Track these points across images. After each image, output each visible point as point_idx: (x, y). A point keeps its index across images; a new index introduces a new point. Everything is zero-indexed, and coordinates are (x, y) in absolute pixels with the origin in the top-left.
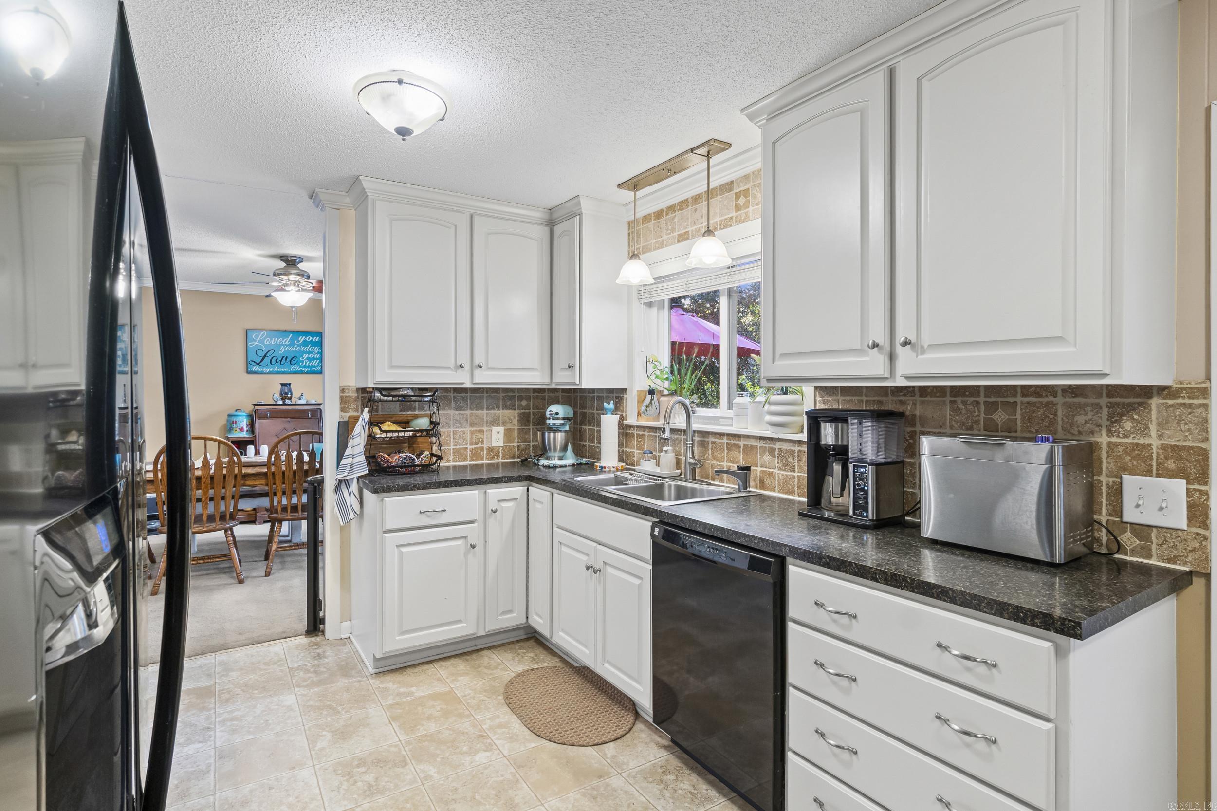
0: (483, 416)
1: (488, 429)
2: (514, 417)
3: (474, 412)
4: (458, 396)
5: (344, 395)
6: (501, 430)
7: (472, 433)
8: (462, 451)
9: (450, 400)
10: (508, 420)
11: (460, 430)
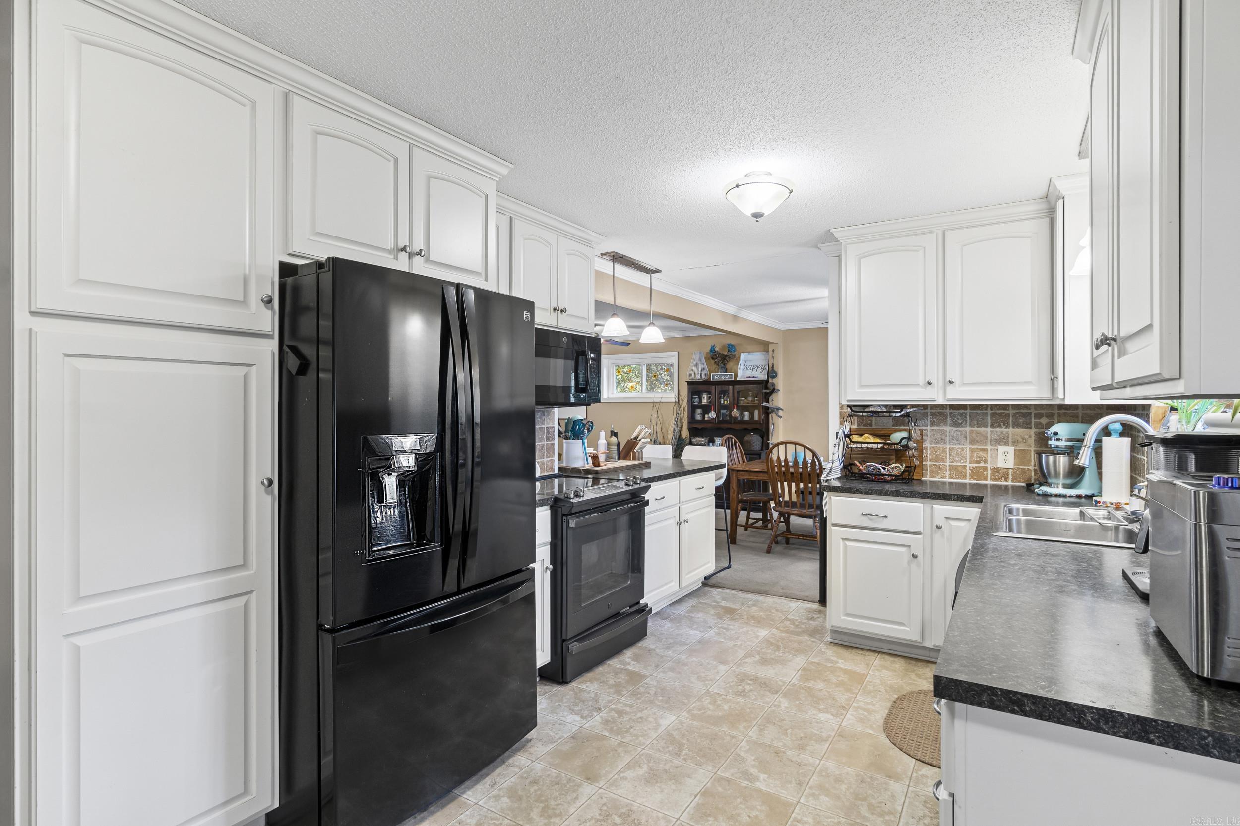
0: (987, 434)
1: (992, 448)
2: (1030, 437)
3: (975, 429)
4: (955, 413)
5: (842, 411)
6: (1011, 450)
7: (972, 451)
8: (960, 468)
9: (946, 417)
10: (1021, 440)
11: (957, 446)
